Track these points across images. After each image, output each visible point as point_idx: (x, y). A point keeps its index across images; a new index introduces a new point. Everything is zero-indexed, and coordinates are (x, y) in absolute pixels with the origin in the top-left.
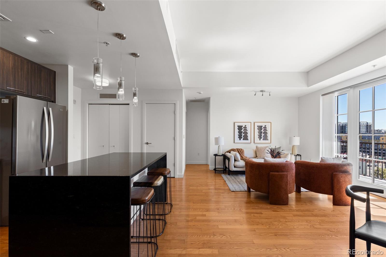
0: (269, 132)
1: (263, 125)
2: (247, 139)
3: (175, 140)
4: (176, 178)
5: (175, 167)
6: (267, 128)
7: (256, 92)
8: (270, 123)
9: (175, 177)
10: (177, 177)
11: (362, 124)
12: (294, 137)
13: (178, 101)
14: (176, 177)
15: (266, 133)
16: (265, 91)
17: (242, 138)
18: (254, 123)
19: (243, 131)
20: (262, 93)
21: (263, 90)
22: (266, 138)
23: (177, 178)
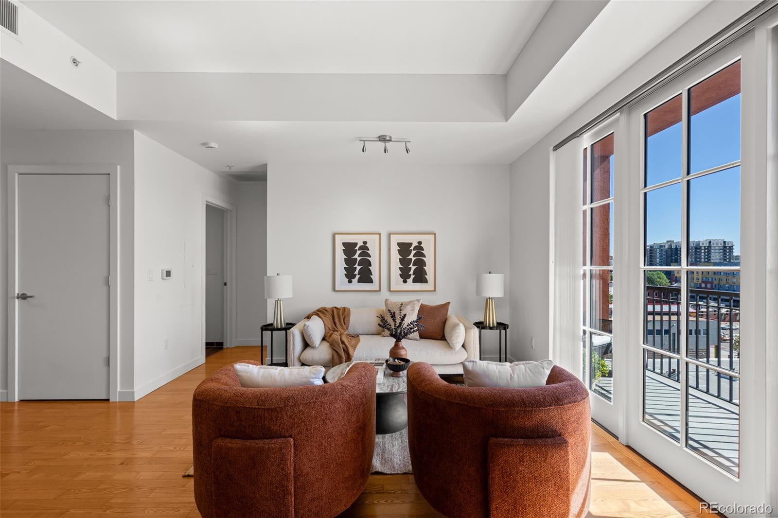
0: (429, 260)
1: (414, 240)
2: (371, 281)
3: (109, 286)
4: (113, 402)
5: (111, 368)
6: (423, 250)
7: (364, 141)
8: (433, 236)
9: (111, 401)
10: (118, 401)
11: (715, 245)
12: (490, 273)
13: (118, 166)
14: (115, 398)
15: (420, 264)
16: (390, 137)
17: (354, 276)
18: (390, 235)
19: (359, 259)
20: (382, 144)
21: (385, 136)
22: (420, 277)
23: (116, 402)
